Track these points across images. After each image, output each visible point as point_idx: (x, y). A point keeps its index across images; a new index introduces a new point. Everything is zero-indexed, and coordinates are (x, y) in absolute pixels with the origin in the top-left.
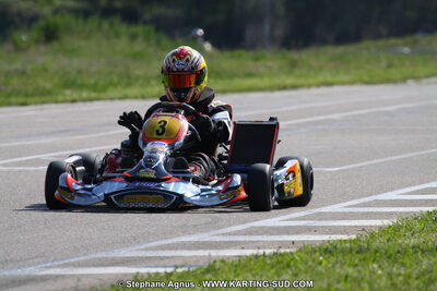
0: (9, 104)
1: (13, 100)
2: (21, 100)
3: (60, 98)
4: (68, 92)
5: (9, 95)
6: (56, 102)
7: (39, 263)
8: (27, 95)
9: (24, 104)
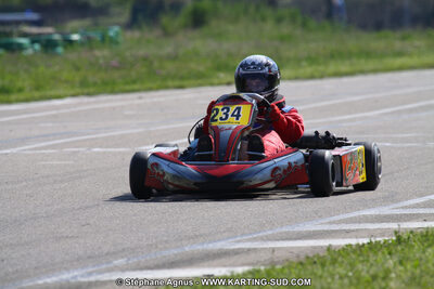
0: (167, 88)
1: (170, 83)
2: (177, 83)
3: (216, 81)
4: (222, 75)
5: (165, 78)
6: (212, 85)
7: (229, 238)
8: (182, 78)
9: (181, 87)
